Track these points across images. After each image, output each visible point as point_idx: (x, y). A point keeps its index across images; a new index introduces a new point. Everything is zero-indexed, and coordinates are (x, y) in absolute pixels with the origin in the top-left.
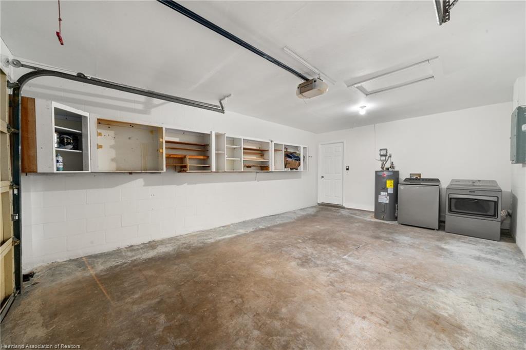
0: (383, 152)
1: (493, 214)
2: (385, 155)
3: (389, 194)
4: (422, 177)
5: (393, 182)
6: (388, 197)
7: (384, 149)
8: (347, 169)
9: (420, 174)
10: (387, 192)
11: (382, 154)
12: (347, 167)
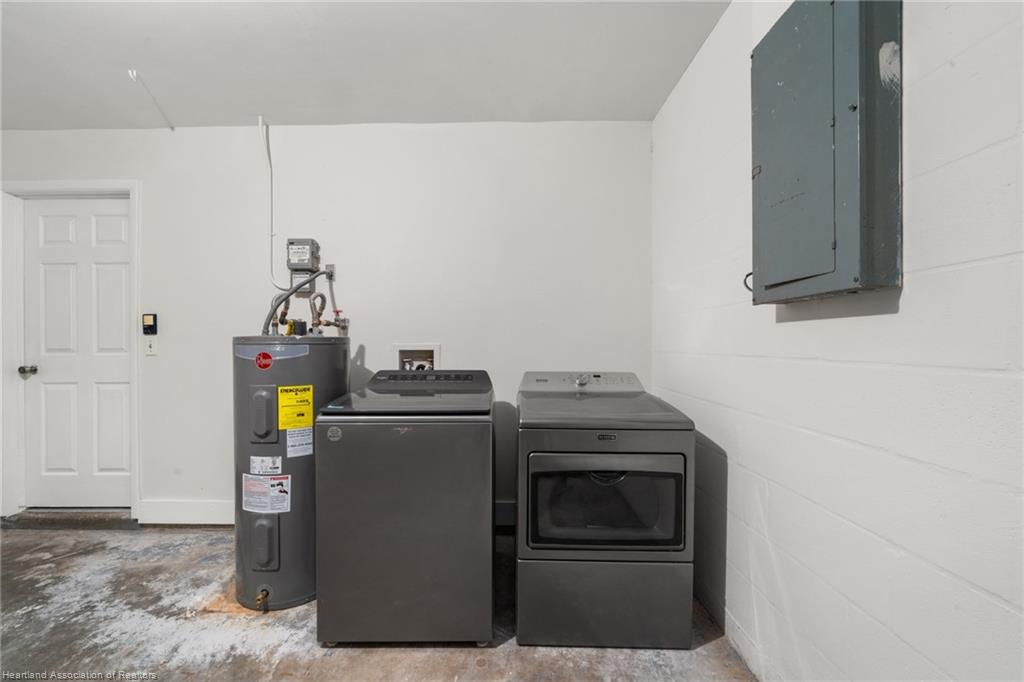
0: (302, 256)
1: (670, 535)
2: (310, 270)
3: (290, 465)
4: (436, 368)
5: (309, 395)
6: (287, 484)
7: (302, 242)
8: (150, 330)
9: (432, 352)
10: (283, 453)
11: (294, 260)
12: (150, 321)
